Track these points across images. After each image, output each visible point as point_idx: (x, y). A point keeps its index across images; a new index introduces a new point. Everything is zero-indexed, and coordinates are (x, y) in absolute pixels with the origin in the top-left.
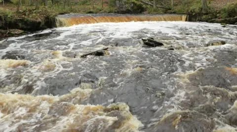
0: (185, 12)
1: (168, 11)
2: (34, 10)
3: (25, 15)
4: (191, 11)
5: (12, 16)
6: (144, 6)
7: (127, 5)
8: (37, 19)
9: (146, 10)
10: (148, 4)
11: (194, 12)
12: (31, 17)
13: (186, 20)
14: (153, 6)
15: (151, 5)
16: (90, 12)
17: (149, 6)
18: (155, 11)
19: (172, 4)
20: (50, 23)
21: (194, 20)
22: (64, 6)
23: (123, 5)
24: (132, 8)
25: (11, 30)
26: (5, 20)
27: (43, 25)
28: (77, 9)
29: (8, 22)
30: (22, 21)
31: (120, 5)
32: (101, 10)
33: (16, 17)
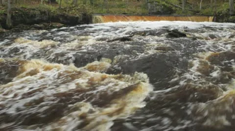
0: (212, 14)
1: (196, 14)
2: (73, 7)
3: (66, 11)
4: (218, 13)
5: (54, 12)
6: (174, 8)
7: (158, 7)
8: (76, 15)
9: (175, 12)
10: (177, 7)
11: (221, 13)
12: (70, 12)
13: (213, 21)
14: (182, 9)
15: (180, 8)
16: (125, 14)
17: (178, 9)
18: (183, 13)
19: (200, 7)
20: (87, 19)
21: (221, 20)
22: (102, 8)
23: (154, 7)
24: (163, 10)
25: (53, 23)
26: (48, 14)
27: (81, 21)
28: (113, 12)
29: (51, 17)
30: (63, 16)
31: (151, 7)
32: (134, 13)
33: (58, 12)
